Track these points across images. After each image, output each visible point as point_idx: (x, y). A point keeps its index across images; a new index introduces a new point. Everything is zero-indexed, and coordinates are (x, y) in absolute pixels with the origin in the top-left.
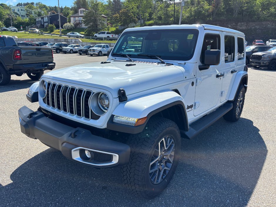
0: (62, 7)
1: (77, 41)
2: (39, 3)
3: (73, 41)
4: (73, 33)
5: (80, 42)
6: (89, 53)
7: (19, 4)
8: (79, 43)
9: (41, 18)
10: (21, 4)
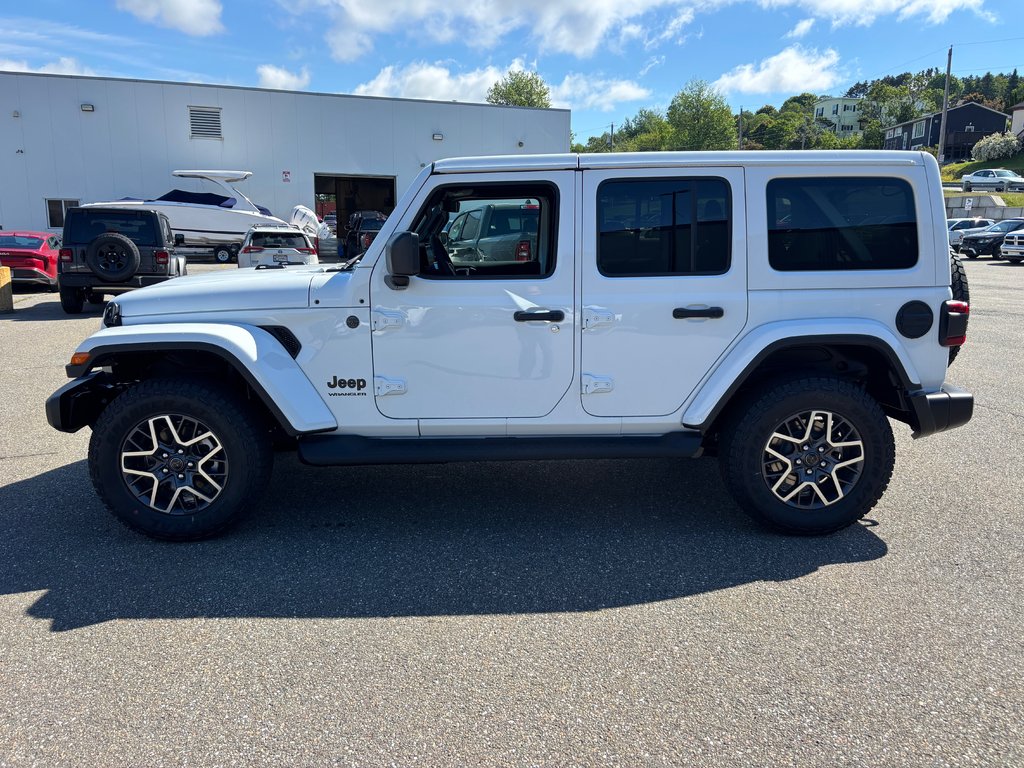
0: (1015, 72)
1: (984, 203)
2: (930, 72)
3: (968, 206)
4: (986, 174)
5: (995, 207)
6: (1003, 250)
7: (858, 85)
8: (990, 212)
9: (904, 127)
10: (865, 85)
